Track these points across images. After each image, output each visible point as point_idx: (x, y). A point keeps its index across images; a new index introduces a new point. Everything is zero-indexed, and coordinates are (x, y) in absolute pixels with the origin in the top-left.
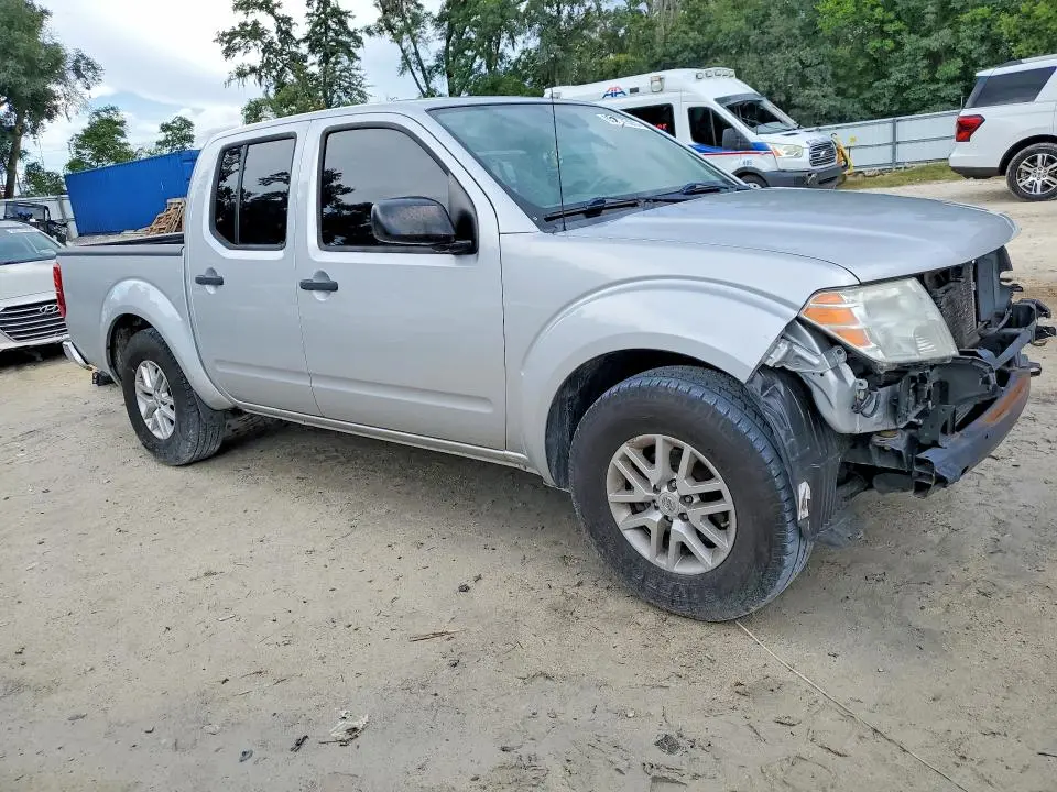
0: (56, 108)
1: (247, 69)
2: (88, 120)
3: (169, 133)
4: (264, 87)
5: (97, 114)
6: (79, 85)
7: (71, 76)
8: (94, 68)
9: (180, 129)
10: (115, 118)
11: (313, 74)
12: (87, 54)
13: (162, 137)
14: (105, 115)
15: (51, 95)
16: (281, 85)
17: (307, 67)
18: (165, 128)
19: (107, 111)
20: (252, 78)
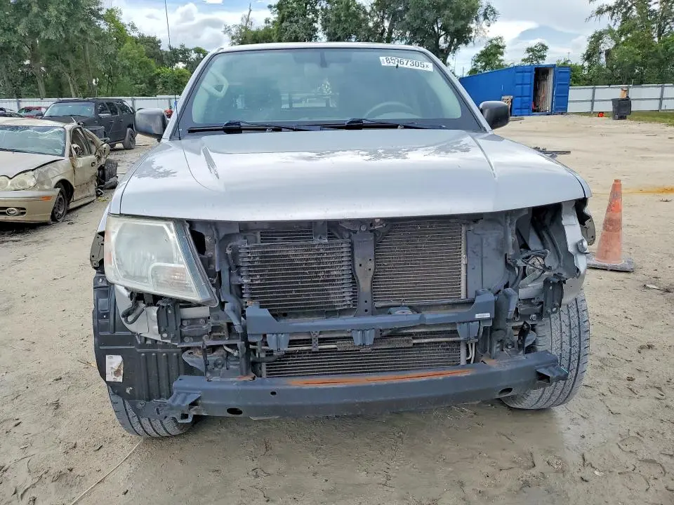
0: (470, 38)
1: (605, 8)
2: (485, 45)
3: (531, 53)
4: (614, 21)
5: (491, 41)
6: (484, 24)
7: (481, 18)
8: (494, 13)
9: (539, 51)
10: (500, 44)
11: (654, 10)
12: (492, 5)
13: (526, 56)
14: (495, 42)
15: (470, 31)
16: (626, 18)
17: (650, 6)
18: (529, 50)
19: (496, 39)
20: (608, 14)
